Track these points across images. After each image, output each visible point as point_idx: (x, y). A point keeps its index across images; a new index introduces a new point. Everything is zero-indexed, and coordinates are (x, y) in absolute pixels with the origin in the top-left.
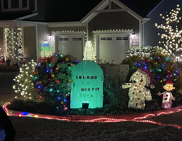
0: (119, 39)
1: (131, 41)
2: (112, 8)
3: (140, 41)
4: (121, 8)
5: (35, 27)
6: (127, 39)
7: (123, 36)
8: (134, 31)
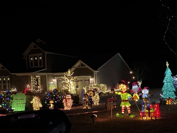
0: (85, 80)
1: (90, 82)
2: (81, 66)
3: (94, 81)
4: (85, 66)
5: (46, 75)
6: (89, 80)
7: (87, 79)
8: (92, 76)
